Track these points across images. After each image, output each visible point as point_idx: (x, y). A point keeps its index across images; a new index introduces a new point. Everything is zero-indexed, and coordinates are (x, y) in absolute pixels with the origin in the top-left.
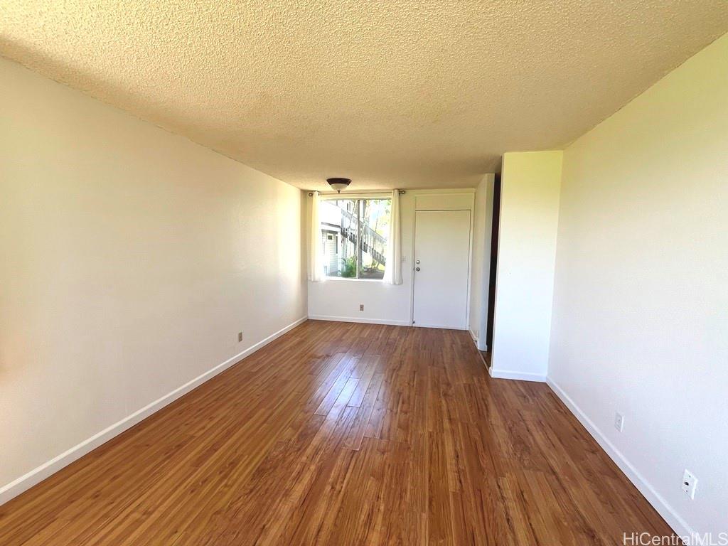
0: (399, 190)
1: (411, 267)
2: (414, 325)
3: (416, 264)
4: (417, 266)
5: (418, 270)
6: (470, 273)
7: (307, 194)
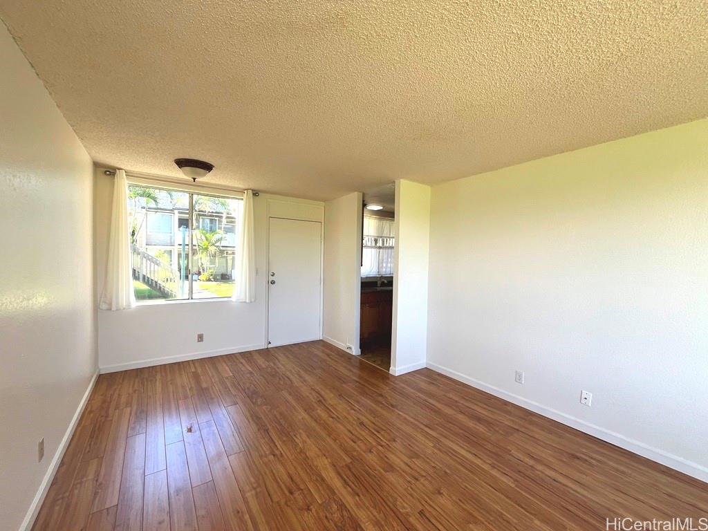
0: (253, 190)
1: (266, 279)
2: (270, 346)
3: (270, 277)
4: (271, 278)
5: (273, 282)
6: (322, 283)
7: (106, 172)
